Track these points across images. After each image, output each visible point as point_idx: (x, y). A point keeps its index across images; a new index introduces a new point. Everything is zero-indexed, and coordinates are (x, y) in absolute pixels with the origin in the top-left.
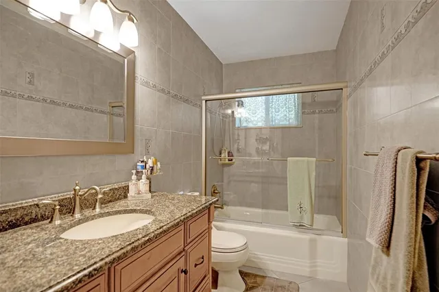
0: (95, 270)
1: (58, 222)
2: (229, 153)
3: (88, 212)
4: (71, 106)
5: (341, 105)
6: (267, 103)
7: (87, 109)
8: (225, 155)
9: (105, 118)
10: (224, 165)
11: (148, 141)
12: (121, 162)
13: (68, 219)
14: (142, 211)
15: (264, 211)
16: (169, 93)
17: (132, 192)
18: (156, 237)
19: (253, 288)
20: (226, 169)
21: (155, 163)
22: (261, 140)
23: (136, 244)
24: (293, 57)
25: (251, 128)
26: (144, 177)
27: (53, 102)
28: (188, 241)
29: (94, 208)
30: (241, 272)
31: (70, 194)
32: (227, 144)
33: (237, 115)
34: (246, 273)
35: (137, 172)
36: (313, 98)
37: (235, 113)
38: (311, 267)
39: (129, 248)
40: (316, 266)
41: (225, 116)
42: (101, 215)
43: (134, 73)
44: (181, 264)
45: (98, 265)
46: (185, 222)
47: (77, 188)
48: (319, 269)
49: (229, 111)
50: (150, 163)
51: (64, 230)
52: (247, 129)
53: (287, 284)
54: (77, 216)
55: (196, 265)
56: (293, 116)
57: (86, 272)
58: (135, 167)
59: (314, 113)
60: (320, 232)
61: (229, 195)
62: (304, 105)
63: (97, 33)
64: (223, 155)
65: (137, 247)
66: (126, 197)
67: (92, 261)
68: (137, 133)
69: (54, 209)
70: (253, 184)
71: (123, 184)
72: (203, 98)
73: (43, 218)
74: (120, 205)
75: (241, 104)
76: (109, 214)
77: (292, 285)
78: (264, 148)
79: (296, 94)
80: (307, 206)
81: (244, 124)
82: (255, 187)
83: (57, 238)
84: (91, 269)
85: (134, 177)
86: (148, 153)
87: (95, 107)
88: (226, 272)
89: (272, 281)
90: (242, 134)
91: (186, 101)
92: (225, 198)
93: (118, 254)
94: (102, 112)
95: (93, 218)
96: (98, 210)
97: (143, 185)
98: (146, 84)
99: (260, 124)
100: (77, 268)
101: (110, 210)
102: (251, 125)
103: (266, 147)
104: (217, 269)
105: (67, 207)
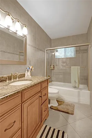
0: (18, 91)
1: (7, 82)
2: (53, 66)
3: (15, 80)
4: (9, 53)
5: (88, 51)
6: (65, 50)
7: (13, 54)
8: (52, 66)
9: (18, 56)
10: (52, 70)
11: (30, 61)
12: (23, 67)
13: (10, 81)
14: (29, 80)
15: (64, 83)
16: (36, 48)
17: (26, 75)
18: (33, 85)
19: (60, 105)
20: (52, 71)
21: (32, 67)
22: (63, 62)
23: (28, 86)
24: (73, 36)
25: (60, 58)
26: (29, 71)
27: (4, 52)
28: (42, 88)
29: (16, 79)
30: (57, 100)
31: (11, 75)
32: (53, 63)
33: (56, 55)
34: (58, 101)
35: (27, 70)
36: (79, 48)
37: (55, 54)
38: (78, 100)
39: (27, 87)
40: (80, 99)
41: (52, 55)
42: (18, 81)
43: (26, 42)
44: (40, 94)
45: (19, 90)
46: (41, 83)
47: (12, 73)
48: (81, 100)
49: (53, 54)
50: (31, 68)
51: (9, 83)
52: (59, 59)
53: (71, 104)
54: (12, 80)
55: (44, 96)
56: (73, 54)
57: (16, 91)
58: (27, 69)
59: (80, 53)
60: (81, 89)
61: (53, 79)
62: (77, 51)
63: (17, 31)
64: (51, 66)
65: (28, 87)
66: (24, 77)
67: (18, 89)
68: (27, 59)
69: (6, 78)
70: (61, 75)
71: (24, 73)
72: (46, 49)
73: (4, 81)
74: (23, 79)
75: (57, 51)
76: (20, 81)
77: (72, 105)
78: (64, 65)
79: (74, 47)
80: (77, 81)
81: (58, 57)
82: (61, 76)
83: (8, 85)
84: (17, 91)
85: (27, 71)
86: (30, 65)
87: (15, 53)
88: (52, 100)
89: (66, 103)
90: (57, 60)
91: (41, 50)
92: (52, 79)
93: (24, 88)
94: (17, 54)
95: (16, 81)
96: (17, 79)
97: (29, 73)
98: (30, 45)
99: (63, 57)
100: (14, 91)
101: (21, 80)
102: (60, 57)
103: (65, 64)
104: (50, 99)
105: (10, 78)
